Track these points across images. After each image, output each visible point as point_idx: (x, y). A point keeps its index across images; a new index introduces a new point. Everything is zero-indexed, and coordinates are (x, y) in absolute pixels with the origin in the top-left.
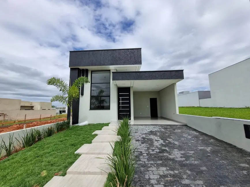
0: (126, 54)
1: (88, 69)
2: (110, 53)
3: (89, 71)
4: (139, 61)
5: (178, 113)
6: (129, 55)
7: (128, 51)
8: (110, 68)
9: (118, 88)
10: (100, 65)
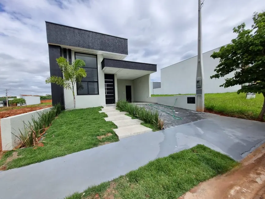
0: (114, 41)
1: (72, 50)
2: (99, 36)
3: (72, 52)
4: (126, 51)
5: (150, 96)
6: (118, 44)
7: (117, 40)
8: (98, 53)
9: (105, 74)
10: (89, 47)
